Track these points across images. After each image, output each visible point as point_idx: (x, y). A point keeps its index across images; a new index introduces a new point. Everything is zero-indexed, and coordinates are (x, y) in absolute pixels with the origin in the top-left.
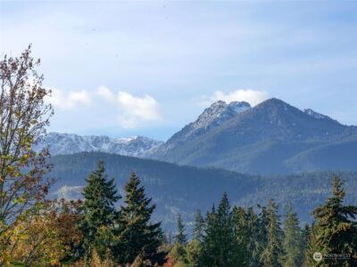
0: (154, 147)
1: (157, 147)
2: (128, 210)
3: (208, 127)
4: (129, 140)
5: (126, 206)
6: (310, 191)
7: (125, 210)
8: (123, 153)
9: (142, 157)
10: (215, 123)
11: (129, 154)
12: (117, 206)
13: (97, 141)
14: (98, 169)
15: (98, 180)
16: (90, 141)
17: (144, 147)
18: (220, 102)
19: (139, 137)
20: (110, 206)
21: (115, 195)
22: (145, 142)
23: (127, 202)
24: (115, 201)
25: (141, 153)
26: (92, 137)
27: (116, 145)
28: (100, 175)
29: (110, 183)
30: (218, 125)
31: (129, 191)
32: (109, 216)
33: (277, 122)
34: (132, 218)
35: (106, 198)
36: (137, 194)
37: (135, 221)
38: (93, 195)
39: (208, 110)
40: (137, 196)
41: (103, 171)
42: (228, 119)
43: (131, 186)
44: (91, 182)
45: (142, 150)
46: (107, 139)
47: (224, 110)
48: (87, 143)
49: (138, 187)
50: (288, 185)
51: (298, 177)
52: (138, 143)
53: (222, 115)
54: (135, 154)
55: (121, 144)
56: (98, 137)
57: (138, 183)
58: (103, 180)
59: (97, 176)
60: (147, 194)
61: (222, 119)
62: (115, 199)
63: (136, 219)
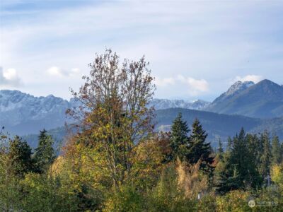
2: (194, 137)
3: (233, 94)
5: (193, 134)
8: (191, 108)
10: (236, 92)
12: (189, 135)
13: (178, 102)
16: (174, 103)
17: (201, 105)
20: (185, 135)
21: (187, 129)
22: (202, 103)
25: (200, 108)
26: (175, 101)
27: (187, 104)
29: (185, 123)
32: (185, 140)
33: (268, 91)
34: (196, 141)
35: (183, 131)
38: (176, 129)
39: (233, 86)
40: (198, 129)
41: (181, 117)
42: (243, 90)
43: (195, 125)
44: (175, 123)
46: (183, 101)
49: (199, 125)
54: (197, 109)
55: (190, 104)
57: (199, 123)
58: (181, 122)
59: (178, 120)
60: (204, 128)
61: (240, 90)
62: (188, 131)
63: (198, 141)
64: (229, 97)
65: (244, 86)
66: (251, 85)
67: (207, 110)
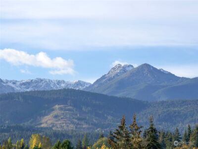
0: (86, 86)
1: (88, 86)
4: (74, 82)
6: (173, 109)
13: (59, 82)
16: (56, 82)
18: (119, 64)
19: (79, 81)
22: (82, 83)
26: (56, 81)
30: (119, 76)
33: (147, 75)
42: (123, 73)
45: (80, 87)
46: (64, 82)
47: (121, 68)
48: (54, 84)
50: (162, 106)
51: (166, 102)
52: (79, 84)
53: (120, 71)
55: (70, 84)
56: (59, 81)
65: (124, 69)
66: (131, 68)
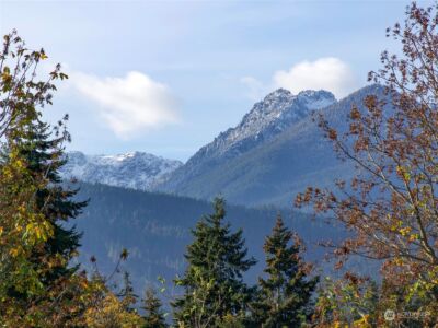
0: (164, 171)
1: (169, 170)
2: (271, 286)
3: (261, 136)
4: (121, 159)
5: (267, 277)
7: (267, 286)
9: (143, 188)
10: (272, 129)
11: (122, 183)
12: (250, 278)
14: (214, 212)
15: (214, 232)
18: (280, 90)
19: (138, 154)
20: (236, 278)
21: (244, 260)
22: (149, 163)
23: (269, 271)
24: (245, 269)
27: (98, 168)
28: (218, 224)
30: (278, 132)
31: (273, 251)
32: (236, 297)
34: (278, 300)
35: (227, 265)
36: (286, 256)
37: (284, 305)
38: (206, 259)
39: (261, 106)
41: (222, 216)
42: (296, 120)
43: (276, 243)
45: (143, 177)
47: (288, 105)
49: (289, 245)
52: (137, 164)
53: (284, 113)
54: (132, 184)
55: (107, 167)
57: (287, 238)
58: (224, 231)
59: (213, 226)
61: (285, 121)
62: (246, 266)
63: (286, 301)
64: (246, 145)
65: (299, 106)
66: (324, 103)
67: (169, 191)
